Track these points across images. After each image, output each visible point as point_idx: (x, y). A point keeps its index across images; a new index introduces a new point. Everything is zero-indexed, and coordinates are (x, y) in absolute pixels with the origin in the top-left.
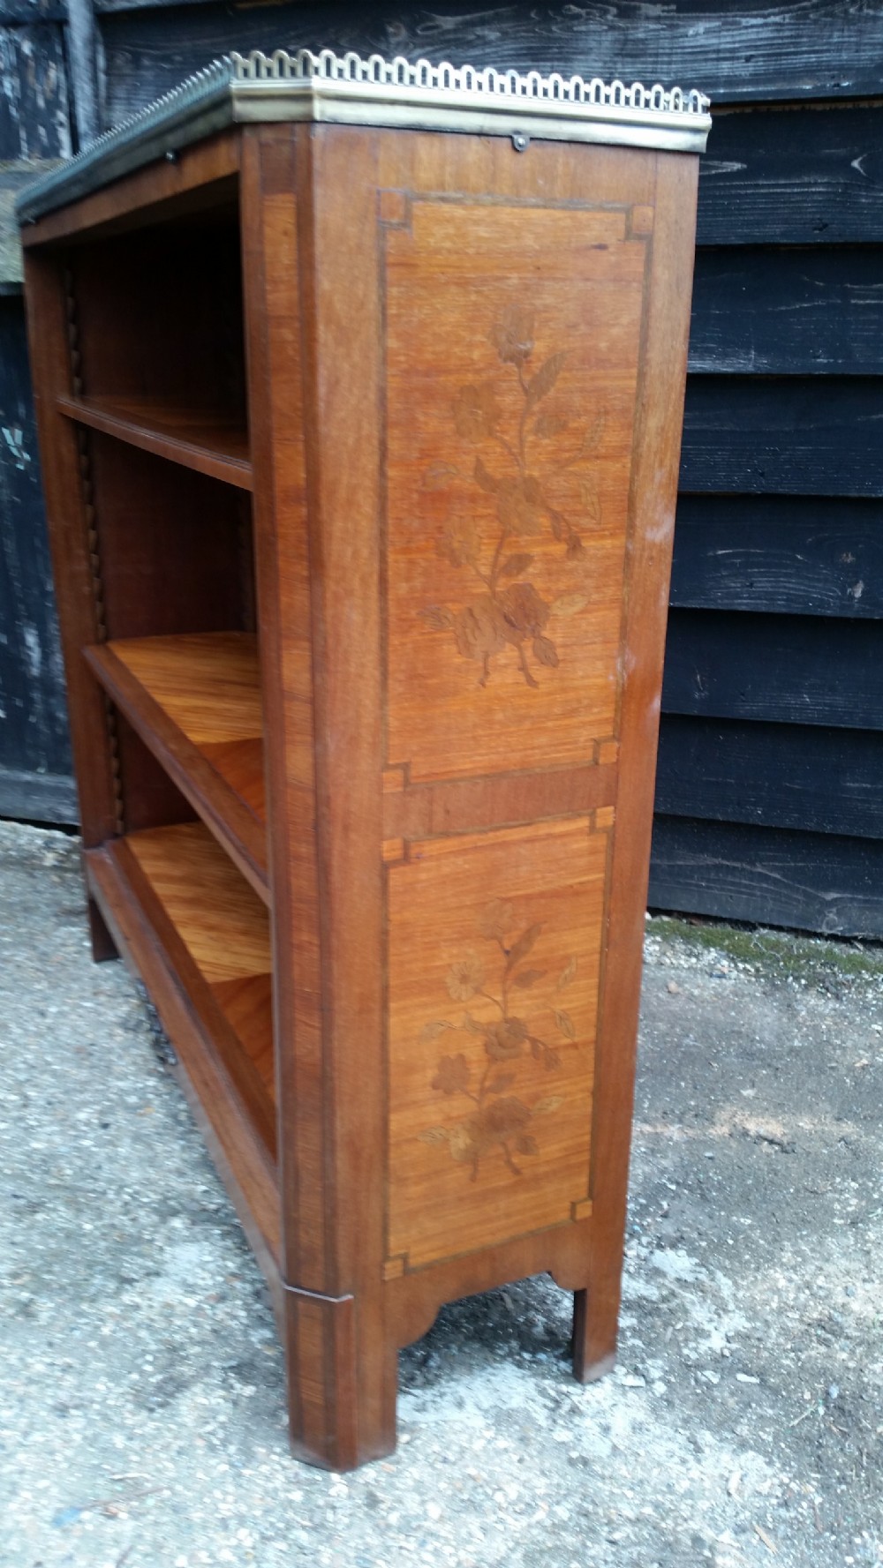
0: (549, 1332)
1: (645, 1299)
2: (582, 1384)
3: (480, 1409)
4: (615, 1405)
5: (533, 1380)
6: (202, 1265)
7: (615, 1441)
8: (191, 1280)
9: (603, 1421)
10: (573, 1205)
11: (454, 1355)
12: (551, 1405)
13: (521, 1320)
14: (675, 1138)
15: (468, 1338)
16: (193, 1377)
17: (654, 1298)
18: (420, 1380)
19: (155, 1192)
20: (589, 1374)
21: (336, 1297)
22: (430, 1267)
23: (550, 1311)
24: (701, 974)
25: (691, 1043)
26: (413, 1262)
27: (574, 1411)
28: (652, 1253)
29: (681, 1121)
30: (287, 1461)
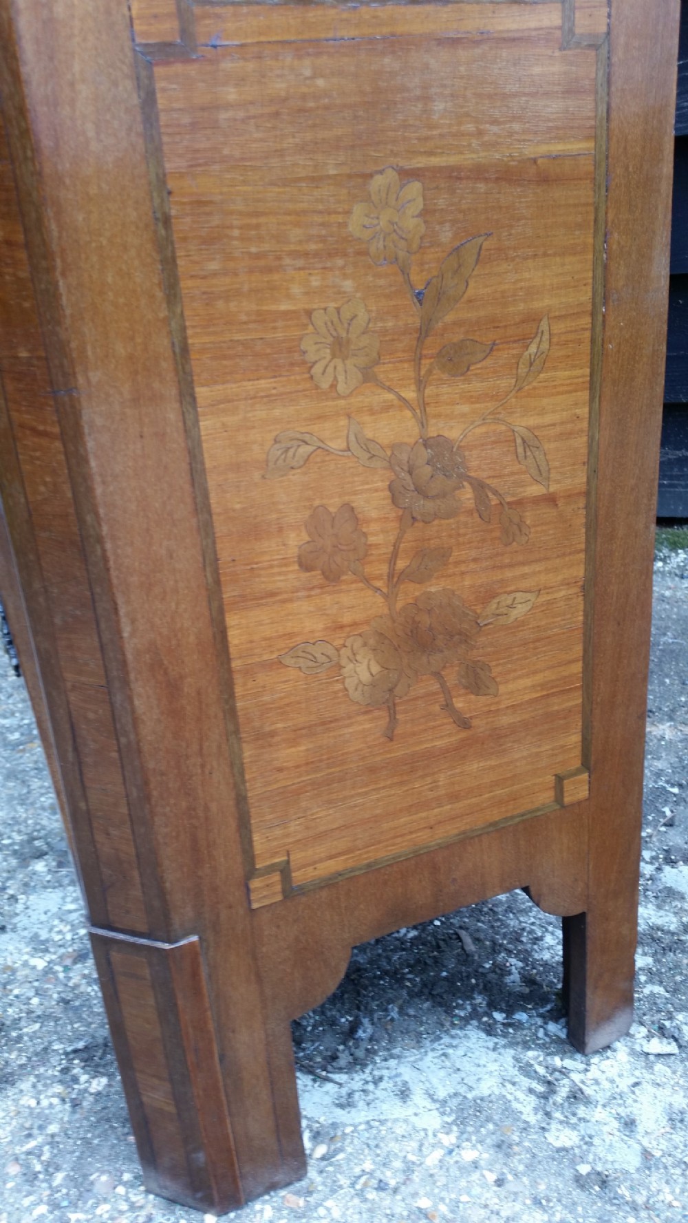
0: (529, 981)
1: (658, 929)
2: (584, 1054)
3: (434, 1101)
4: (636, 1084)
5: (512, 1052)
6: (62, 916)
7: (645, 1142)
8: (44, 935)
9: (621, 1110)
10: (560, 780)
11: (392, 1020)
12: (541, 1088)
13: (487, 966)
14: (667, 737)
15: (412, 995)
16: (22, 1066)
17: (672, 928)
18: (344, 1059)
19: (19, 832)
20: (595, 1039)
21: (170, 941)
22: (330, 883)
23: (528, 953)
24: (670, 577)
25: (670, 641)
26: (298, 877)
27: (576, 1096)
28: (659, 869)
29: (671, 719)
30: (138, 1197)
